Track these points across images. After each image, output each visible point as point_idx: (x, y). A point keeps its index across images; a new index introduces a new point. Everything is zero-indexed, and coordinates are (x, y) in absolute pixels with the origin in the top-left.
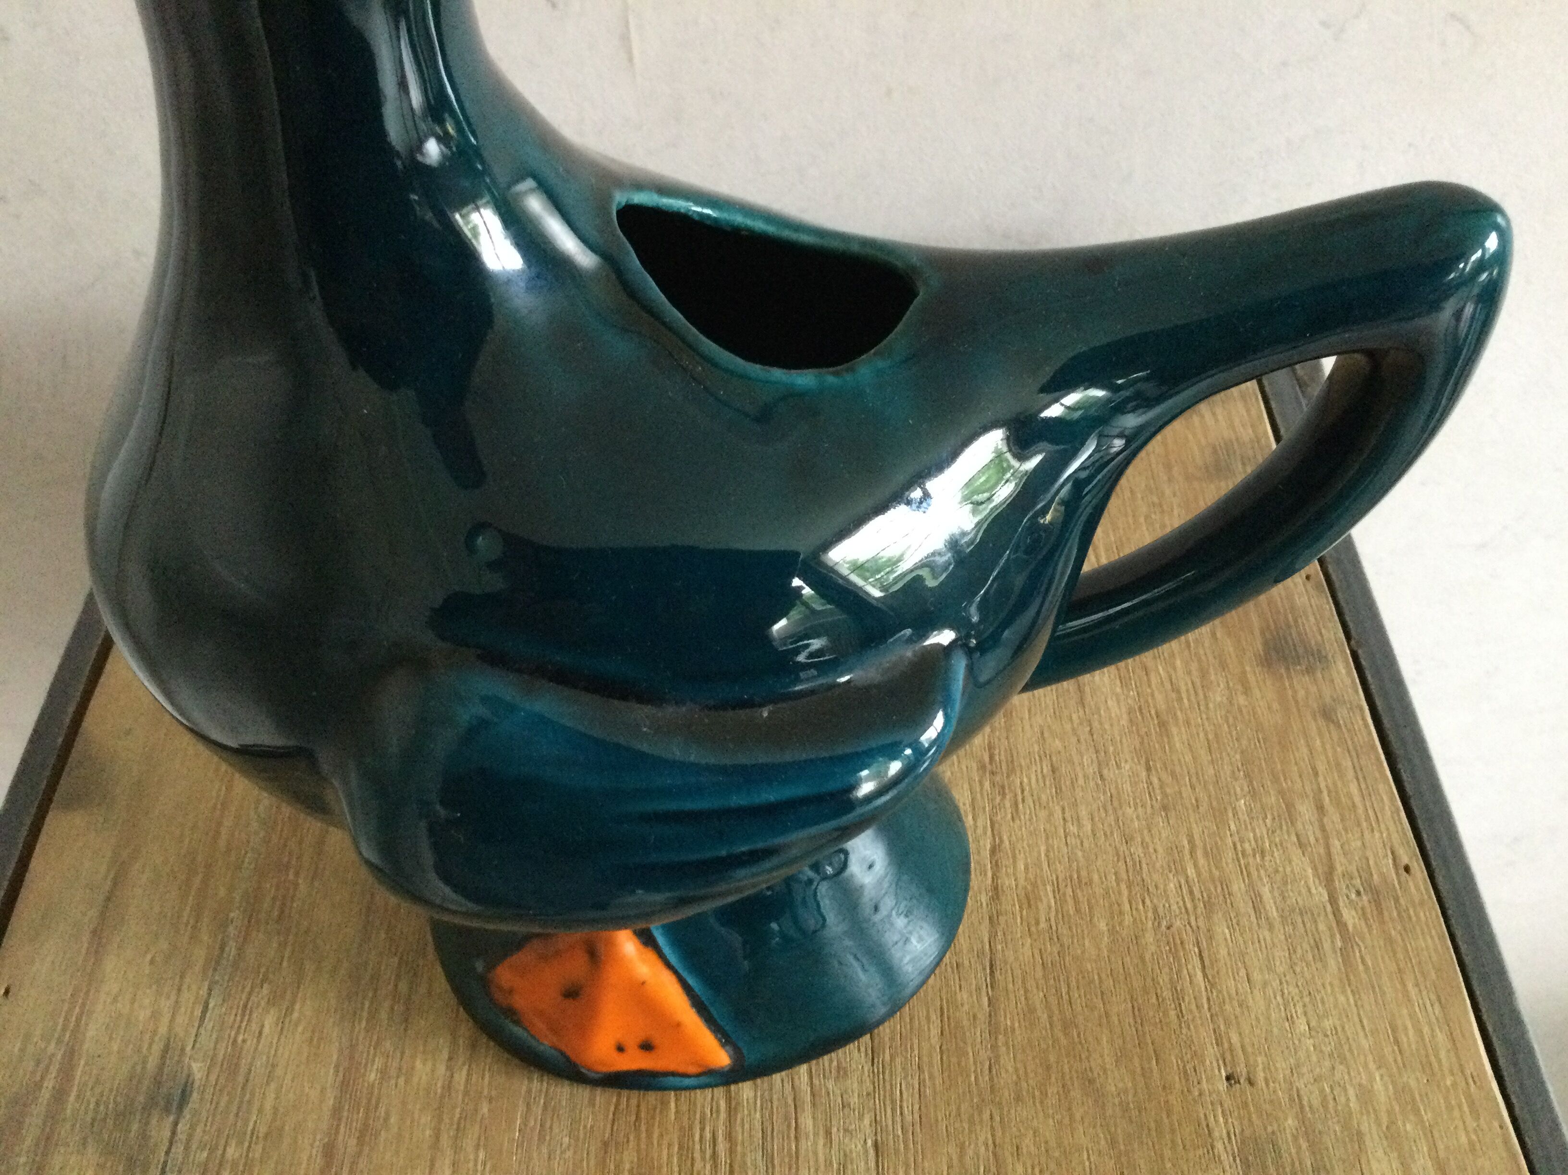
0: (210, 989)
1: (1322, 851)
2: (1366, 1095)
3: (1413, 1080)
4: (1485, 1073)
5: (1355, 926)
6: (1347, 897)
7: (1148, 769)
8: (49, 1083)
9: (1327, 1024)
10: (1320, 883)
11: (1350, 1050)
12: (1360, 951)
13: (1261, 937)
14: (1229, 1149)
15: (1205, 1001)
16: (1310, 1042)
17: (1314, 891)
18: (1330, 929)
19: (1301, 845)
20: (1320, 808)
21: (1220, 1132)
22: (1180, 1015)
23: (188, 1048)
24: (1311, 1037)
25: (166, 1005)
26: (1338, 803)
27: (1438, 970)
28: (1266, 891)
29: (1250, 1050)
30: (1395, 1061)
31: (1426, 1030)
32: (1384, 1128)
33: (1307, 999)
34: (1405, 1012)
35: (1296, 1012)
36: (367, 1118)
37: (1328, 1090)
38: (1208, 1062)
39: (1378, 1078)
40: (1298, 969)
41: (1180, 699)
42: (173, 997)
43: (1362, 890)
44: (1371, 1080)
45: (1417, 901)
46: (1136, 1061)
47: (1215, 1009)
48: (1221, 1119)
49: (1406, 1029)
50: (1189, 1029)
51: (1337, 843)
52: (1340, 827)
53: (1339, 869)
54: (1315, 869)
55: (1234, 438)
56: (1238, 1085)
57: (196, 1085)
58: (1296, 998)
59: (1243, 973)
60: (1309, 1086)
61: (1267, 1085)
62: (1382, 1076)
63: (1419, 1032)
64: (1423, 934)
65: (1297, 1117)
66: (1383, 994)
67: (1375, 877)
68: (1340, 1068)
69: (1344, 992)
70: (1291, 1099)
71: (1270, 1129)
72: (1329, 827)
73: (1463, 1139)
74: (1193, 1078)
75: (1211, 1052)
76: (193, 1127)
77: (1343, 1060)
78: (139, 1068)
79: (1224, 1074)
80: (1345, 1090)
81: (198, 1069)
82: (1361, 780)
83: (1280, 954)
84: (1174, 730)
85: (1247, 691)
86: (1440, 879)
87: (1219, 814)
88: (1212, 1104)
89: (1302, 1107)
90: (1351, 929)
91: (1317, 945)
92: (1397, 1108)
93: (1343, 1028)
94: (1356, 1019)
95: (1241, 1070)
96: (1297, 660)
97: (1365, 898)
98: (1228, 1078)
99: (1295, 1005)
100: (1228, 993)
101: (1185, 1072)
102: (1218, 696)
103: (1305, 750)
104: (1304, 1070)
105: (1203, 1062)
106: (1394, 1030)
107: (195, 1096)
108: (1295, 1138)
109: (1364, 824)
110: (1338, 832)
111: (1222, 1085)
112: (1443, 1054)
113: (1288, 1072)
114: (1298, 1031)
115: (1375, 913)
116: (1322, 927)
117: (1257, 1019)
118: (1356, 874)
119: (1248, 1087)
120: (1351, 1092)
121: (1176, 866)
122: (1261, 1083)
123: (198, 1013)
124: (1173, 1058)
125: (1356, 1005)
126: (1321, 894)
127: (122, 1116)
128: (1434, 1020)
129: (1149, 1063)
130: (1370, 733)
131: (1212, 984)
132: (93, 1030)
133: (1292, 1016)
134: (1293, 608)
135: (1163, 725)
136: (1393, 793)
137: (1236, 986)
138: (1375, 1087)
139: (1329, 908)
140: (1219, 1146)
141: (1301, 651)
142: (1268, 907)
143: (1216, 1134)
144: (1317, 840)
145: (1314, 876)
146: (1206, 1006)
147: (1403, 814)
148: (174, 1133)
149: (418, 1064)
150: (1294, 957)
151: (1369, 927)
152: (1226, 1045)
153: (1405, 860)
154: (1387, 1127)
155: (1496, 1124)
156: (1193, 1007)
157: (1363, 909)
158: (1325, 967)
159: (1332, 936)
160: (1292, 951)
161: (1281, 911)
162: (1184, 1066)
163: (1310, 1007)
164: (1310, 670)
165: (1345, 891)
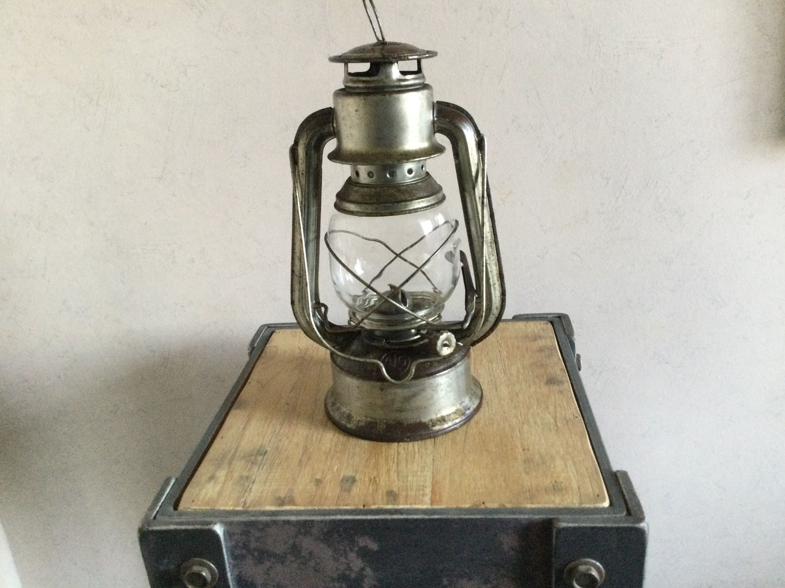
0: (271, 437)
1: (554, 414)
2: (558, 452)
3: (570, 450)
6: (559, 421)
7: (512, 401)
8: (232, 452)
9: (550, 441)
10: (553, 419)
11: (555, 445)
12: (561, 430)
13: (536, 428)
14: (521, 460)
16: (545, 444)
19: (549, 413)
20: (555, 407)
21: (519, 457)
22: (513, 440)
23: (267, 445)
25: (261, 439)
26: (561, 407)
27: (581, 433)
28: (538, 421)
29: (529, 445)
30: (566, 447)
32: (561, 457)
33: (546, 437)
34: (571, 439)
37: (548, 451)
39: (561, 449)
40: (544, 433)
41: (522, 390)
42: (263, 437)
44: (559, 449)
45: (578, 422)
46: (500, 447)
47: (522, 439)
49: (570, 441)
50: (514, 442)
51: (559, 413)
52: (560, 410)
53: (558, 417)
54: (552, 417)
55: (546, 345)
56: (525, 451)
58: (543, 437)
59: (530, 433)
60: (543, 451)
61: (533, 450)
63: (573, 442)
64: (579, 427)
65: (539, 455)
66: (566, 436)
67: (568, 418)
68: (552, 448)
69: (555, 436)
70: (538, 452)
71: (532, 457)
72: (557, 410)
74: (514, 449)
75: (519, 445)
76: (267, 458)
77: (553, 446)
78: (254, 449)
79: (522, 449)
80: (552, 451)
81: (269, 449)
82: (568, 403)
83: (540, 430)
84: (520, 395)
85: (540, 387)
86: (586, 419)
87: (529, 409)
88: (518, 453)
89: (541, 454)
90: (559, 426)
91: (550, 428)
92: (565, 453)
93: (554, 442)
94: (558, 440)
95: (526, 447)
96: (555, 383)
97: (564, 421)
100: (525, 437)
101: (512, 448)
102: (533, 389)
103: (553, 398)
104: (542, 448)
105: (517, 447)
106: (567, 442)
107: (268, 453)
108: (538, 459)
111: (521, 451)
112: (579, 445)
113: (538, 449)
114: (542, 442)
115: (566, 424)
116: (552, 426)
117: (532, 441)
118: (563, 417)
119: (527, 451)
120: (554, 451)
121: (516, 416)
122: (531, 450)
123: (269, 440)
124: (510, 447)
125: (558, 438)
126: (552, 421)
127: (251, 455)
129: (503, 447)
130: (571, 394)
131: (521, 435)
132: (243, 443)
133: (541, 440)
134: (556, 374)
135: (517, 394)
136: (576, 405)
137: (528, 435)
139: (554, 423)
140: (519, 460)
141: (556, 381)
142: (538, 423)
143: (518, 458)
146: (519, 439)
148: (263, 458)
151: (564, 426)
152: (523, 445)
153: (576, 415)
156: (516, 439)
157: (563, 423)
158: (551, 432)
159: (554, 427)
160: (543, 430)
161: (541, 423)
164: (558, 385)
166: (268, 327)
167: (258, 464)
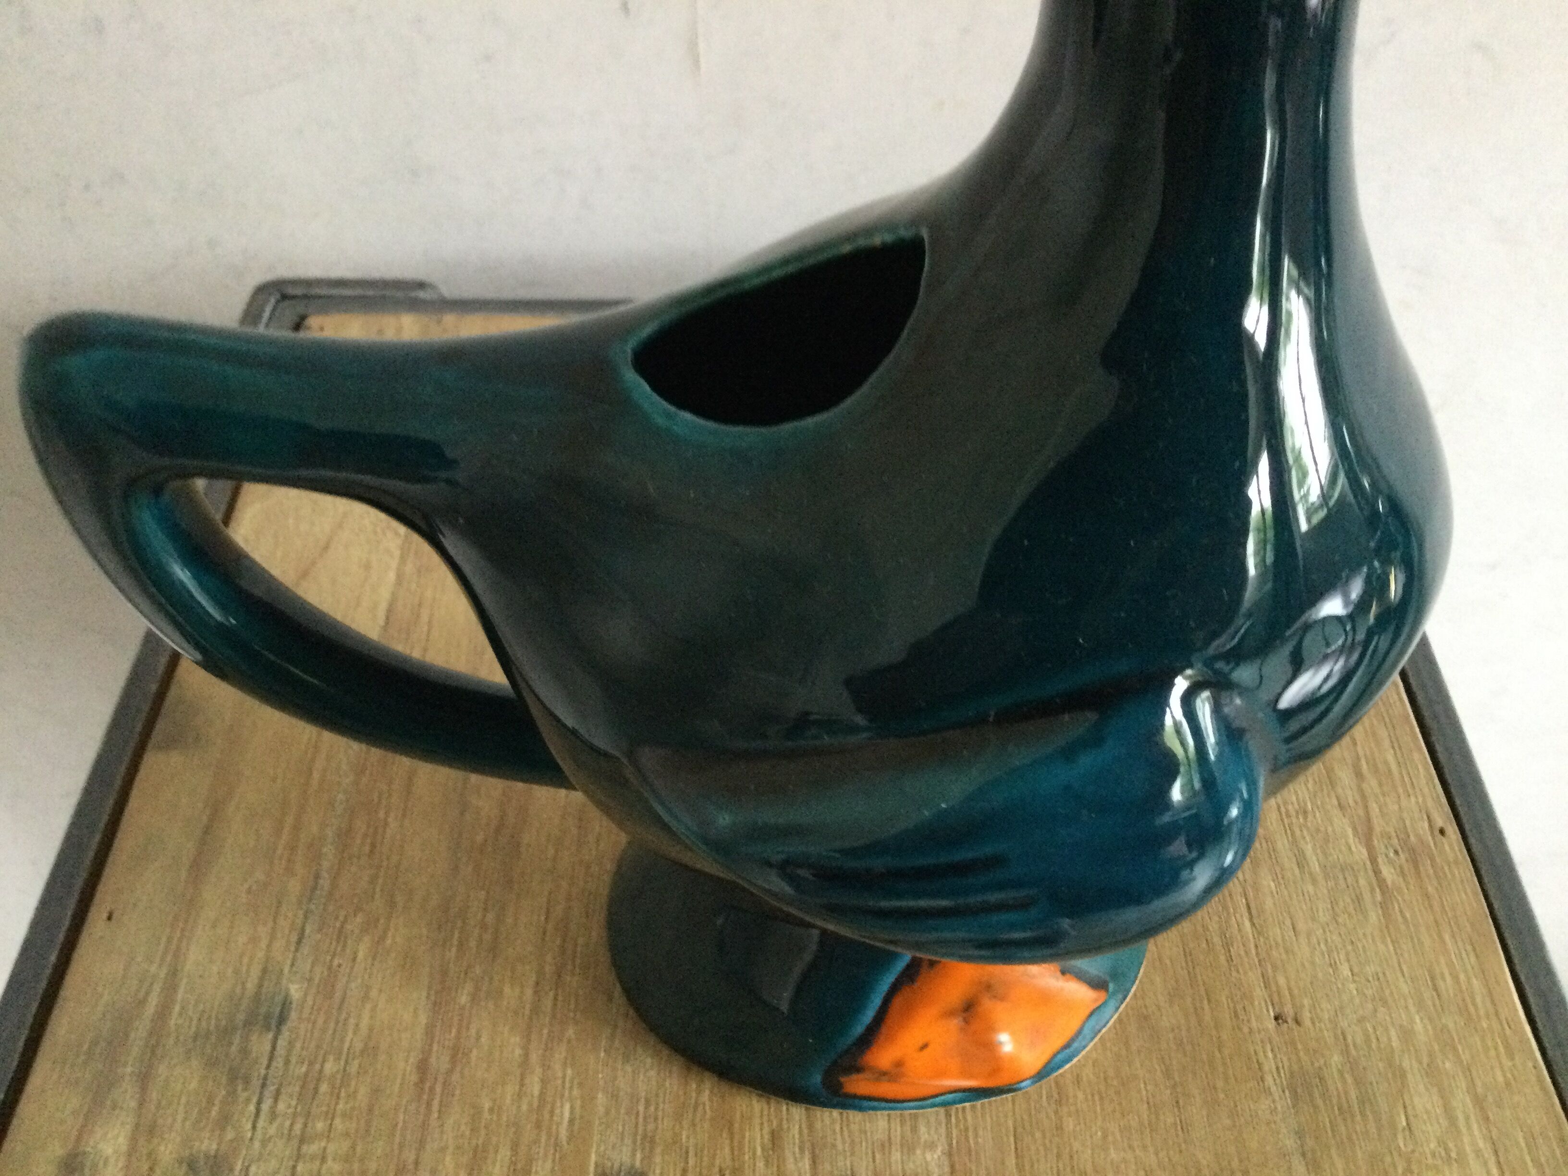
0: (306, 917)
1: (1361, 812)
2: (1407, 1034)
3: (1451, 1021)
4: (1519, 1017)
5: (1393, 883)
6: (1387, 856)
8: (153, 1001)
9: (1370, 970)
10: (1360, 843)
11: (1392, 993)
12: (1399, 904)
13: (1305, 891)
14: (1278, 1081)
15: (1252, 946)
16: (1352, 986)
17: (1353, 848)
18: (1370, 884)
19: (1341, 806)
20: (1359, 775)
21: (1269, 1065)
22: (1230, 959)
23: (286, 970)
24: (1354, 981)
25: (263, 931)
26: (1376, 771)
27: (1472, 925)
28: (1308, 849)
29: (1296, 992)
30: (1434, 1006)
31: (1462, 977)
32: (1425, 1066)
33: (1350, 948)
34: (1442, 961)
35: (1340, 960)
36: (458, 1038)
37: (1370, 1030)
38: (1256, 1003)
39: (1418, 1020)
40: (1340, 920)
42: (270, 924)
43: (1399, 848)
44: (1412, 1021)
45: (1452, 860)
46: (1189, 1000)
47: (1263, 955)
48: (1270, 1055)
49: (1442, 974)
50: (1238, 972)
51: (1375, 805)
52: (1377, 790)
53: (1377, 829)
54: (1355, 829)
56: (1285, 1025)
57: (294, 1006)
58: (1340, 946)
59: (1288, 922)
60: (1353, 1026)
61: (1313, 1023)
62: (1421, 1019)
63: (1456, 978)
64: (1458, 890)
65: (1342, 1053)
66: (1421, 943)
67: (1412, 838)
68: (1382, 1010)
69: (1384, 942)
70: (1336, 1037)
71: (1316, 1065)
72: (1367, 791)
73: (1500, 1079)
74: (1242, 1016)
75: (1259, 993)
76: (291, 1044)
77: (1385, 1003)
78: (238, 990)
79: (1272, 1014)
80: (1387, 1030)
81: (295, 991)
82: (1397, 748)
83: (1322, 906)
86: (1472, 841)
88: (1262, 1042)
89: (1347, 1046)
90: (1389, 882)
91: (1358, 899)
92: (1436, 1047)
93: (1384, 974)
94: (1396, 965)
95: (1289, 1011)
97: (1402, 856)
98: (1276, 1018)
99: (1338, 953)
100: (1274, 940)
101: (1235, 1012)
104: (1348, 1011)
105: (1252, 1004)
106: (1433, 979)
107: (293, 1015)
108: (1341, 1072)
109: (1401, 790)
110: (1376, 796)
111: (1271, 1024)
112: (1479, 1000)
113: (1332, 1013)
114: (1341, 977)
115: (1413, 871)
116: (1362, 882)
117: (1303, 965)
118: (1394, 834)
119: (1294, 1026)
120: (1393, 1033)
122: (1307, 1023)
123: (294, 938)
124: (1224, 999)
125: (1396, 954)
126: (1360, 853)
127: (226, 1032)
128: (1469, 967)
129: (1201, 1001)
131: (1259, 931)
132: (194, 953)
133: (1335, 963)
136: (1427, 762)
137: (1282, 934)
138: (1416, 1028)
139: (1369, 865)
140: (1269, 1080)
142: (1311, 864)
143: (1266, 1068)
144: (1356, 803)
145: (1354, 836)
146: (1254, 952)
147: (1437, 781)
148: (274, 1048)
149: (507, 990)
150: (1336, 908)
151: (1407, 883)
152: (1274, 989)
153: (1439, 822)
154: (1428, 1065)
155: (1530, 1064)
156: (1242, 953)
157: (1401, 867)
158: (1366, 917)
159: (1372, 891)
160: (1333, 903)
161: (1324, 868)
162: (1235, 1007)
163: (1352, 954)
165: (1383, 849)
166: (284, 297)
167: (256, 1083)
